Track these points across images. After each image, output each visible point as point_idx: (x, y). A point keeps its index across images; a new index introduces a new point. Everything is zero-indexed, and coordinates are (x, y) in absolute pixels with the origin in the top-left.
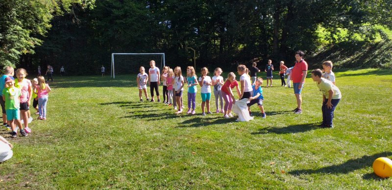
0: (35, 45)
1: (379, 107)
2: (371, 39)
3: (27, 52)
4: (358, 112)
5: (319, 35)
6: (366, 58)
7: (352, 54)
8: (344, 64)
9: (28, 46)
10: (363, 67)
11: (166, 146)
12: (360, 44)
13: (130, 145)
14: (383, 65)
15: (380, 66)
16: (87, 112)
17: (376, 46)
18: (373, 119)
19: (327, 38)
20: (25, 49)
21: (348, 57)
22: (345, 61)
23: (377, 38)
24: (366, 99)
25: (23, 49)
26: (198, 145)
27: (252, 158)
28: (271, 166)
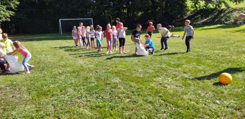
0: (10, 15)
1: (223, 47)
2: (219, 7)
3: (5, 20)
4: (211, 49)
5: (188, 5)
6: (216, 18)
7: (208, 16)
8: (203, 23)
9: (6, 16)
10: (214, 24)
11: (97, 72)
12: (213, 10)
13: (74, 72)
14: (226, 22)
15: (224, 23)
16: (47, 55)
17: (222, 11)
18: (220, 53)
19: (192, 7)
20: (4, 18)
21: (205, 18)
22: (203, 21)
23: (222, 6)
24: (216, 42)
25: (2, 18)
26: (116, 71)
27: (148, 77)
28: (159, 81)
